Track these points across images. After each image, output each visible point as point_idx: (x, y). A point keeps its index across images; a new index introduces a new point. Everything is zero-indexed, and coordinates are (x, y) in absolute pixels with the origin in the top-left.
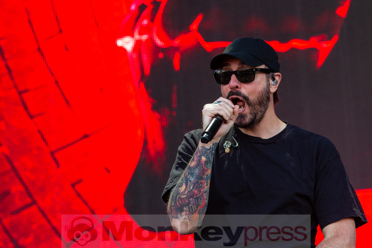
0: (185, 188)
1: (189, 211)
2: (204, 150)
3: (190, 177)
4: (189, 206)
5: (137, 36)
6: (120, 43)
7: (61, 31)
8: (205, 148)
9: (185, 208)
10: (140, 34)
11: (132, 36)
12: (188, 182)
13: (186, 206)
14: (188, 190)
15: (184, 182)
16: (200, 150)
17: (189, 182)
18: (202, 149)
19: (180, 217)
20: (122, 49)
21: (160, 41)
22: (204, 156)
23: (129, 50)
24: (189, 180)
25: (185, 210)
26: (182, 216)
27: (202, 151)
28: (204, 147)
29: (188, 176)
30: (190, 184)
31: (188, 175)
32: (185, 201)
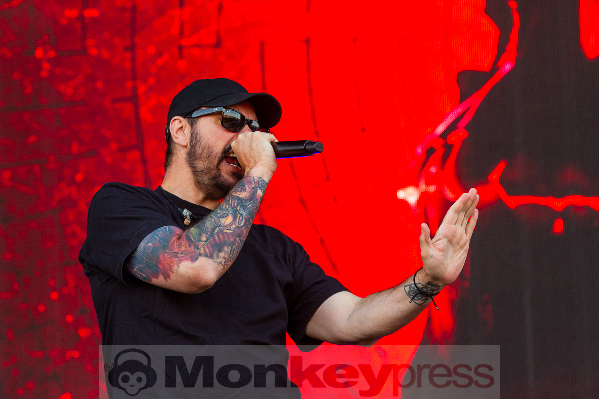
0: (232, 222)
1: (230, 255)
2: (260, 182)
3: (239, 210)
4: (232, 248)
5: (423, 186)
6: (401, 194)
7: (328, 178)
8: (264, 180)
9: (225, 248)
10: (427, 184)
11: (416, 185)
12: (237, 215)
13: (228, 245)
14: (237, 225)
15: (229, 213)
16: (256, 181)
17: (239, 215)
18: (258, 180)
19: (216, 257)
20: (404, 202)
21: (451, 193)
22: (261, 189)
23: (412, 204)
24: (239, 213)
25: (225, 251)
26: (218, 257)
27: (259, 183)
28: (261, 179)
29: (237, 207)
30: (241, 218)
31: (237, 205)
32: (229, 238)
